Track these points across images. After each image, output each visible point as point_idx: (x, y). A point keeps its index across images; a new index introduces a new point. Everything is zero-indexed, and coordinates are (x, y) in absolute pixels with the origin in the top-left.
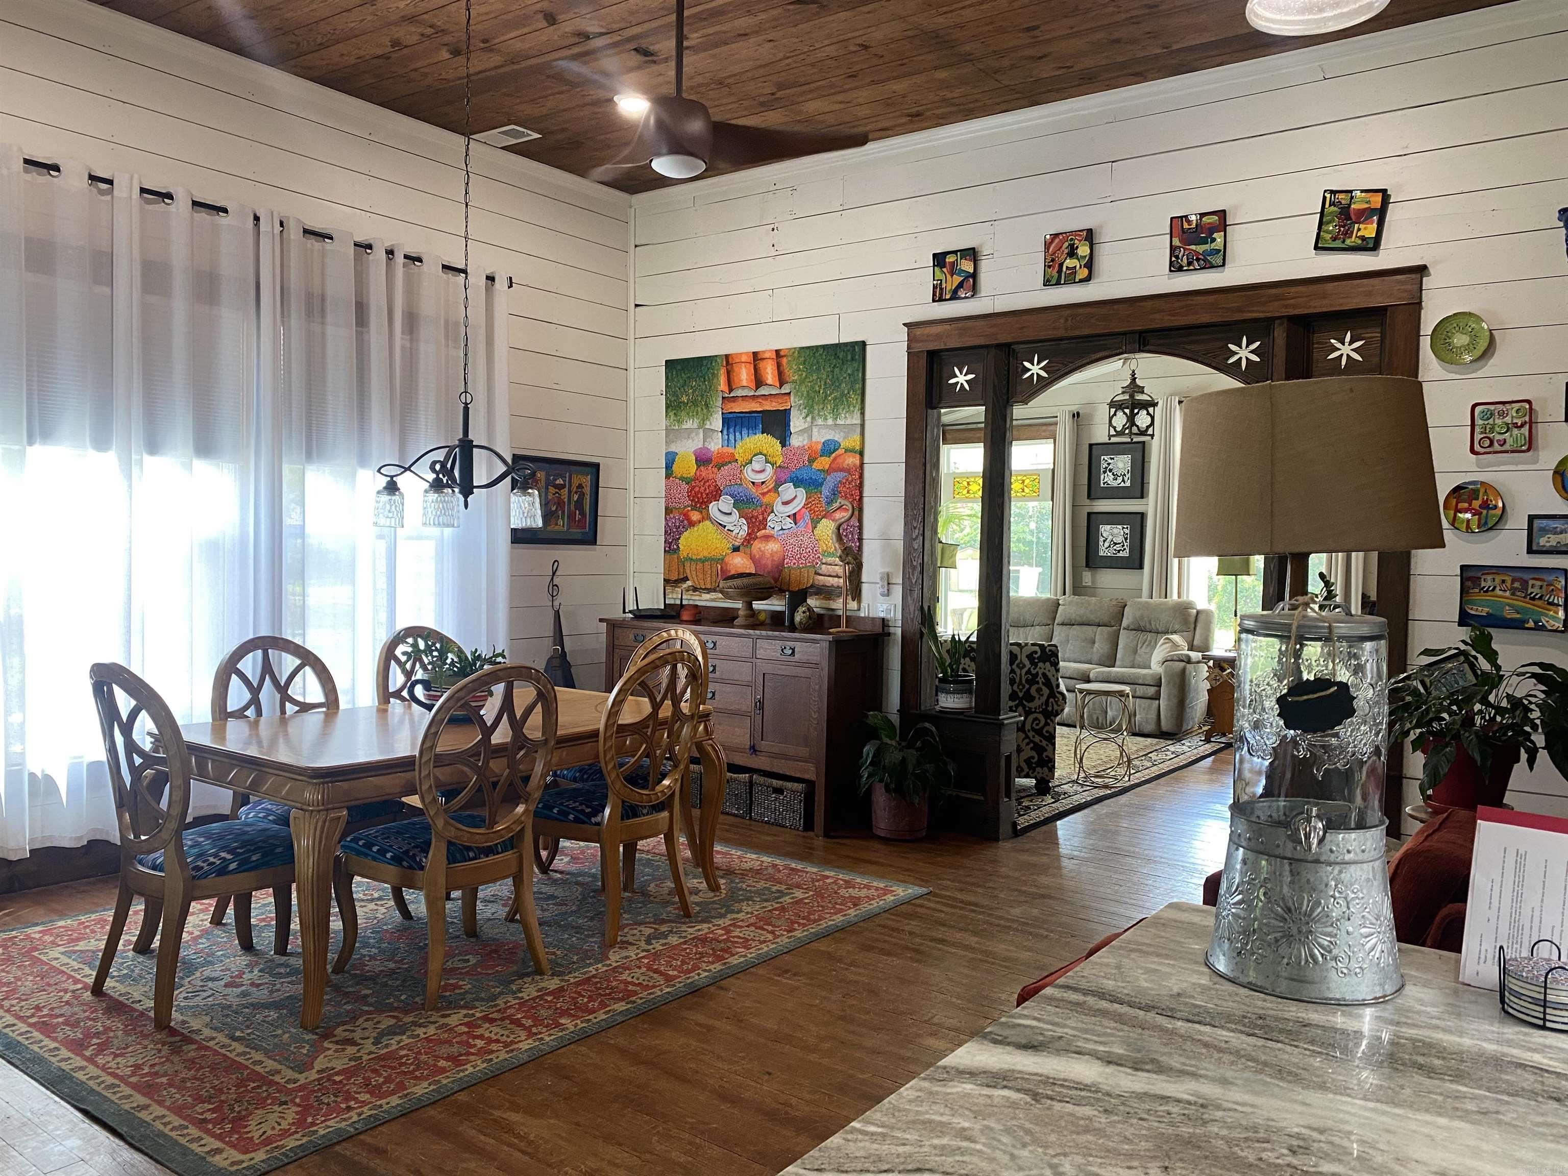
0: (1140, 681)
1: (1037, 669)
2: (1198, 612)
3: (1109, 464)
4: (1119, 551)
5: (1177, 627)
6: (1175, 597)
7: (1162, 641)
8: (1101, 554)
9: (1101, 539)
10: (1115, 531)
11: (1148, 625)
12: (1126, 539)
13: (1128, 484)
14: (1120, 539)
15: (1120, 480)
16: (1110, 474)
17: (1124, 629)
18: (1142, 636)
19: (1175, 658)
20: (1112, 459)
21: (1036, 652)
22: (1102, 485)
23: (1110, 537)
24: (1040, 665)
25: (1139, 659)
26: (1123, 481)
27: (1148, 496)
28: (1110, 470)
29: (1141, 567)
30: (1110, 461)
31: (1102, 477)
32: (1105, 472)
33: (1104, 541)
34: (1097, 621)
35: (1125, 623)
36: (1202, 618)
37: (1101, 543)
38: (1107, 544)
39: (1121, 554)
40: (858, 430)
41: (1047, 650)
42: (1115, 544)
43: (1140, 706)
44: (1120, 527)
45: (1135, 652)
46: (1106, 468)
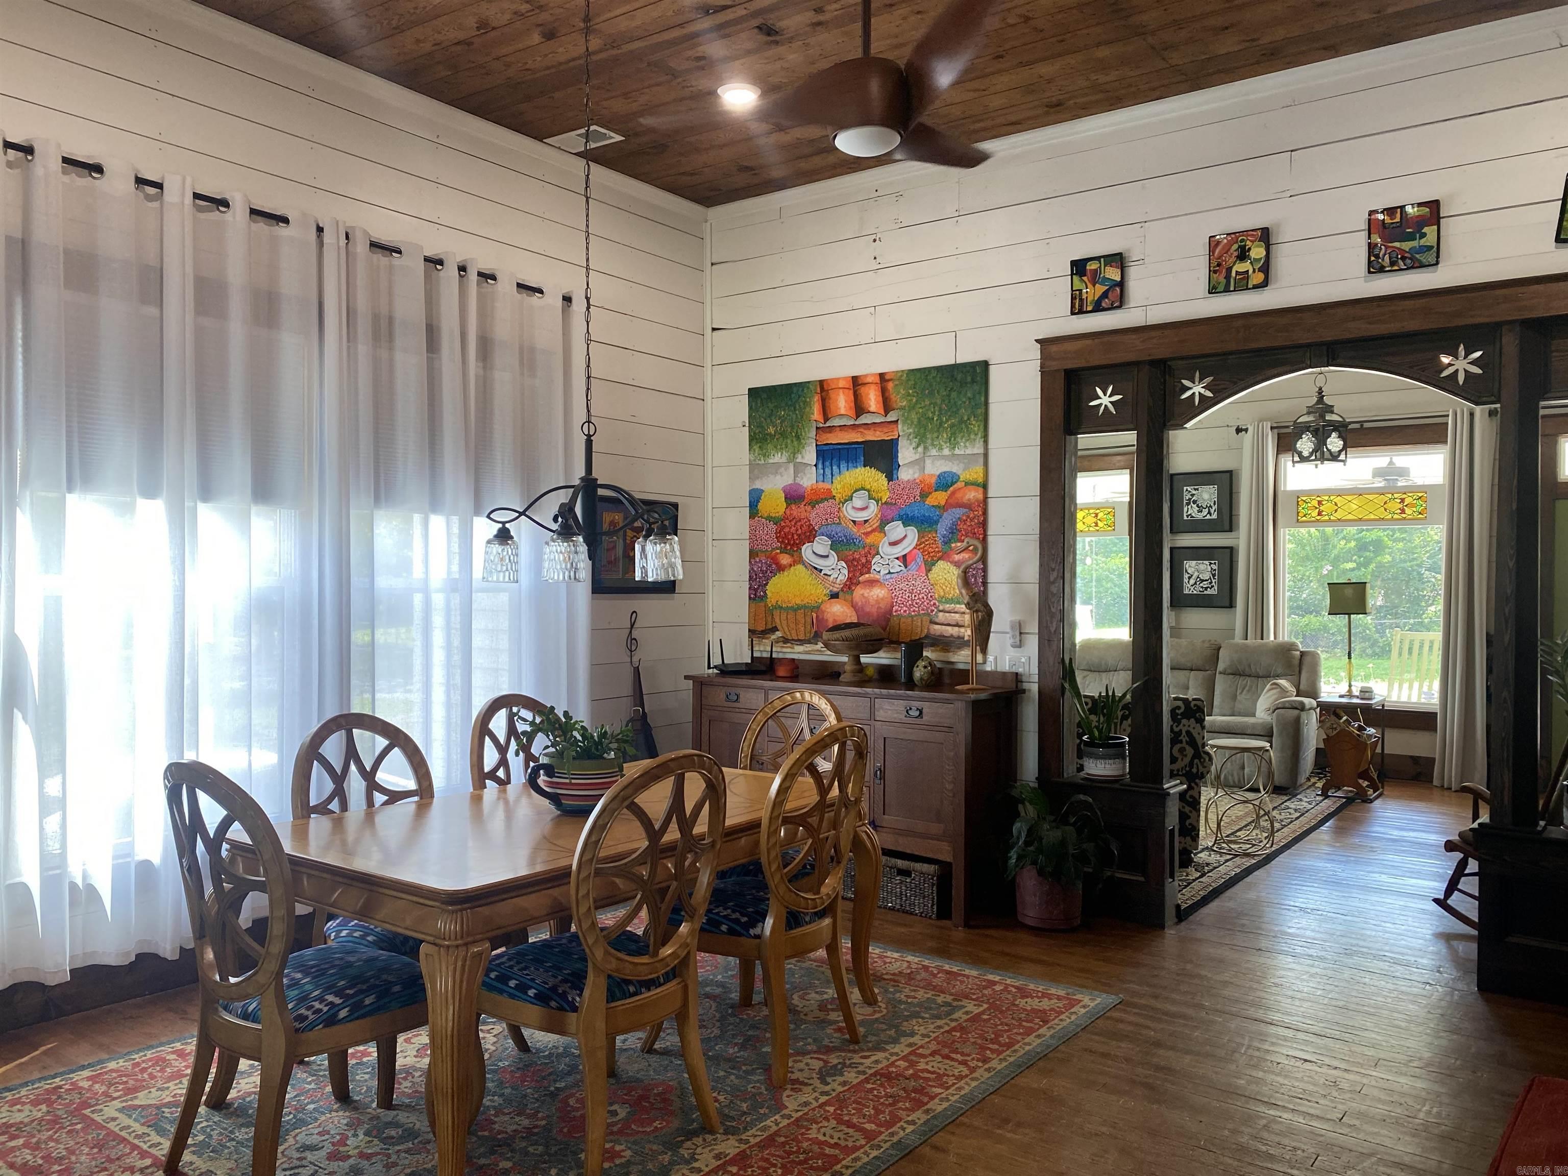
0: (1249, 732)
1: (1181, 727)
2: (1303, 654)
3: (1193, 495)
4: (1206, 589)
5: (1279, 671)
6: (1272, 638)
7: (1268, 686)
8: (1186, 592)
9: (1186, 576)
10: (1202, 567)
11: (1247, 669)
12: (1214, 575)
13: (1215, 516)
14: (1206, 576)
15: (1205, 511)
16: (1195, 506)
17: (1220, 673)
18: (1242, 681)
19: (1287, 705)
20: (1195, 489)
21: (1179, 708)
22: (1185, 518)
23: (1196, 574)
24: (1184, 721)
25: (1239, 706)
26: (1209, 513)
27: (1239, 528)
28: (1194, 502)
29: (1231, 605)
30: (1194, 492)
31: (1185, 509)
32: (1188, 504)
33: (1189, 578)
34: (1189, 665)
35: (1221, 666)
36: (1307, 660)
37: (1186, 580)
38: (1192, 581)
39: (1209, 592)
40: (981, 460)
41: (1192, 705)
42: (1202, 581)
43: (1249, 758)
44: (1207, 562)
45: (1234, 698)
46: (1190, 499)
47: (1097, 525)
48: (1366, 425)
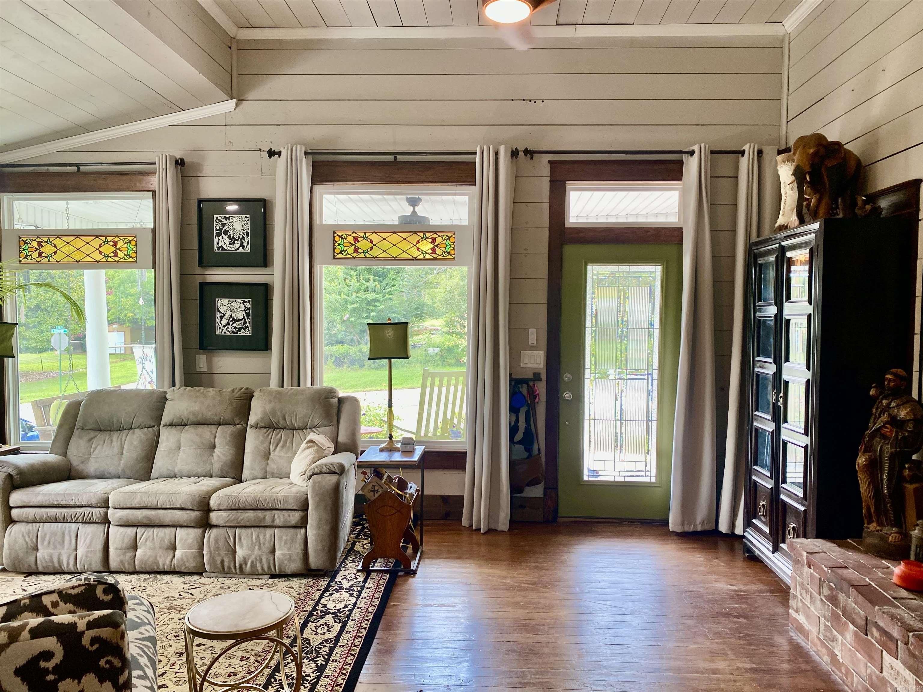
0: (280, 506)
2: (341, 401)
3: (224, 225)
4: (240, 330)
5: (316, 421)
6: (309, 384)
7: (304, 445)
8: (218, 333)
9: (218, 315)
10: (235, 305)
11: (282, 422)
12: (248, 315)
13: (248, 249)
14: (240, 315)
15: (237, 244)
16: (226, 237)
17: (252, 427)
18: (275, 436)
19: (324, 470)
20: (227, 219)
22: (216, 250)
23: (229, 313)
25: (272, 466)
26: (242, 245)
27: (273, 264)
28: (226, 233)
29: (266, 347)
30: (225, 221)
31: (216, 240)
32: (219, 235)
33: (222, 318)
34: (216, 419)
35: (253, 419)
36: (346, 410)
37: (218, 320)
38: (224, 321)
39: (243, 333)
42: (235, 321)
43: (280, 538)
44: (240, 300)
45: (267, 456)
46: (220, 229)
47: (116, 255)
48: (400, 158)
